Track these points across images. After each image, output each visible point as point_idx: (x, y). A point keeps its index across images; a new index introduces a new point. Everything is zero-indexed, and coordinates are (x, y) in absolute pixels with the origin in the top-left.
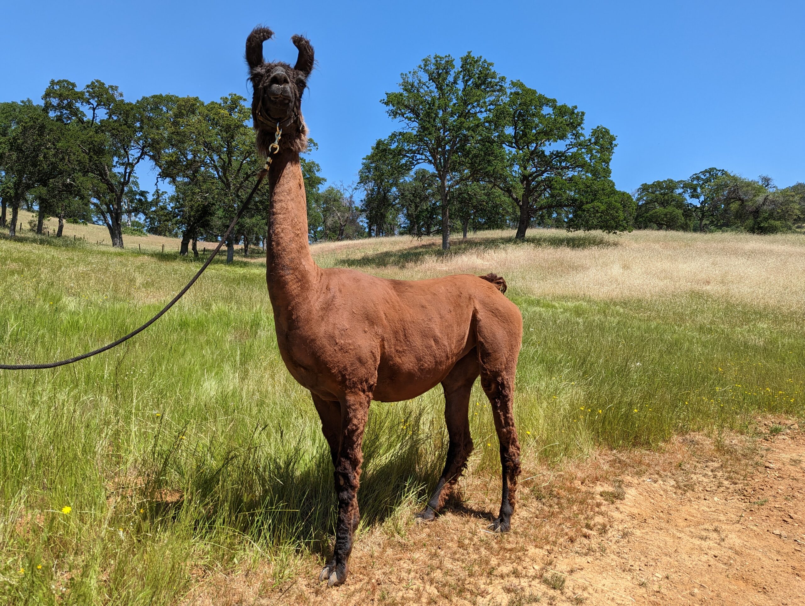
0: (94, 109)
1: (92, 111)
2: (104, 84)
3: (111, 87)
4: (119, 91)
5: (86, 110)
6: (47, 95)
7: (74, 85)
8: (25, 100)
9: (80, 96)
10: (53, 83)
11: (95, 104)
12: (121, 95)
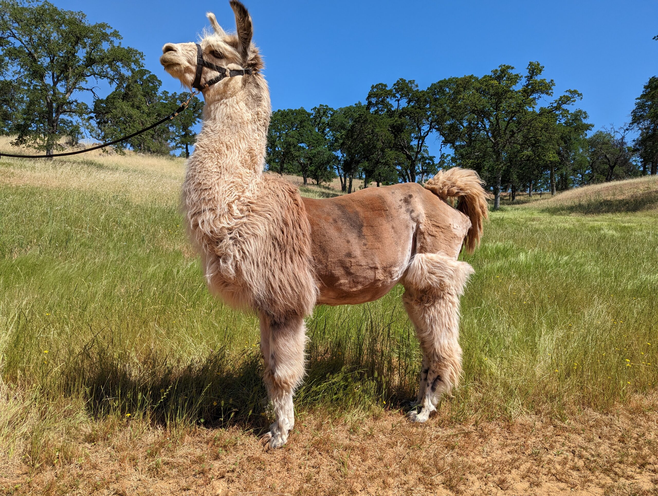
0: (398, 101)
1: (397, 102)
2: (405, 80)
3: (410, 81)
4: (416, 83)
5: (393, 102)
6: (369, 97)
7: (386, 86)
8: (357, 103)
9: (390, 94)
10: (373, 87)
11: (399, 97)
12: (417, 86)
